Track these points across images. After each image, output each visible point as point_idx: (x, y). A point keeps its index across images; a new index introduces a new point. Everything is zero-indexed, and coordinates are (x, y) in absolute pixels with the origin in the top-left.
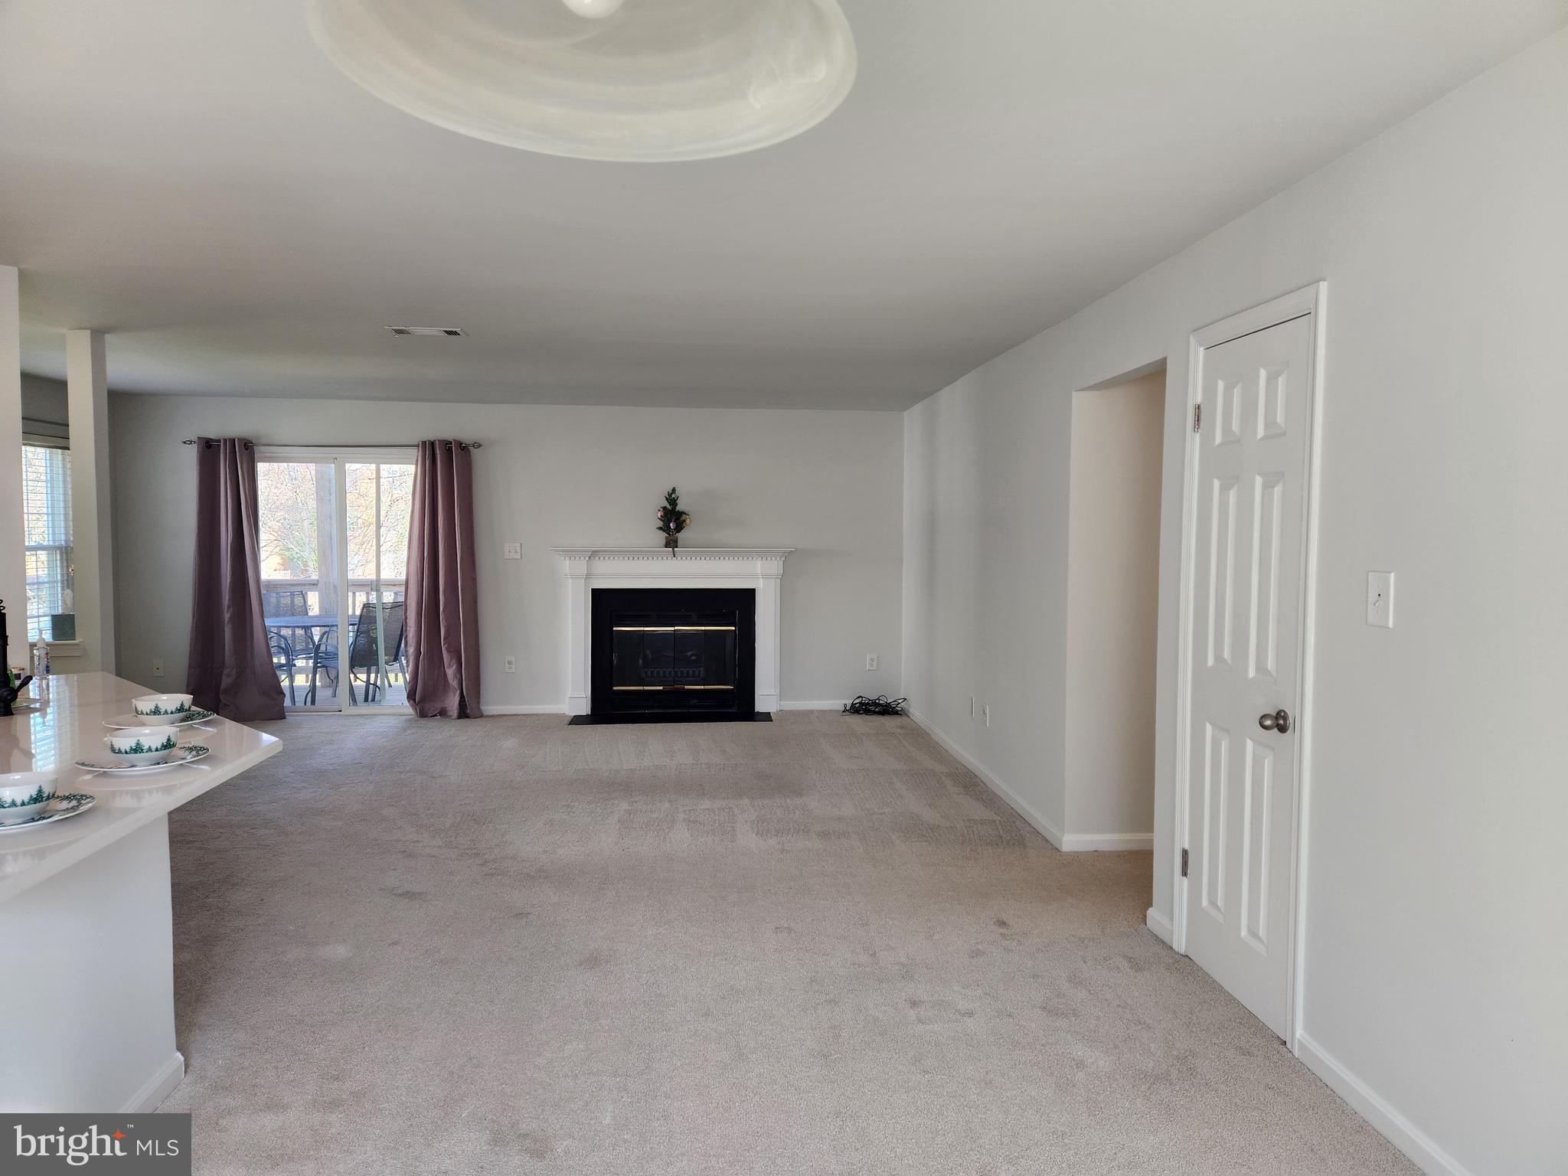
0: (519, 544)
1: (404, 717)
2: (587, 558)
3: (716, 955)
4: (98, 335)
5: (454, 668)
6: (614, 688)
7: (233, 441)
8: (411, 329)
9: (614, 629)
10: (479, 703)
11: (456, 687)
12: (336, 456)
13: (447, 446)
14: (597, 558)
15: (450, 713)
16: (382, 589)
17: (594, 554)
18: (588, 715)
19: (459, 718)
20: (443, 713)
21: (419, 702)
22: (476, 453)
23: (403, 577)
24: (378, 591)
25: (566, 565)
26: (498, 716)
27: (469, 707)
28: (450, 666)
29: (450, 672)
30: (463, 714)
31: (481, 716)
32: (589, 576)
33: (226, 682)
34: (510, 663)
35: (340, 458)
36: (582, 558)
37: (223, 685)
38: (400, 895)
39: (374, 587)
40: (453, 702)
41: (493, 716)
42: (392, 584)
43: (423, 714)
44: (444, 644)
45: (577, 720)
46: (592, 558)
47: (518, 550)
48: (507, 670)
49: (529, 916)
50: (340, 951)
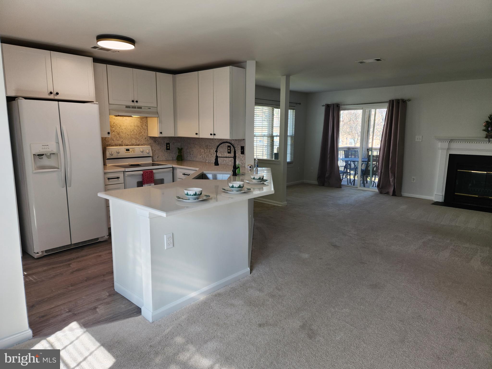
0: (422, 136)
1: (376, 193)
2: (449, 142)
3: (423, 302)
4: (288, 77)
5: (393, 178)
6: (456, 194)
7: (334, 104)
8: (364, 61)
9: (458, 170)
10: (401, 192)
11: (393, 185)
12: (362, 107)
13: (398, 101)
14: (453, 142)
15: (390, 194)
16: (373, 150)
17: (451, 141)
18: (442, 202)
19: (392, 196)
20: (387, 193)
21: (381, 188)
22: (409, 103)
23: (379, 147)
24: (372, 151)
25: (440, 145)
26: (407, 197)
27: (396, 192)
28: (391, 178)
29: (391, 180)
30: (394, 194)
31: (401, 196)
32: (448, 149)
33: (327, 175)
34: (413, 179)
35: (364, 108)
36: (446, 142)
37: (326, 176)
38: (333, 245)
39: (371, 150)
40: (391, 190)
41: (405, 197)
42: (376, 149)
43: (381, 193)
44: (390, 170)
45: (437, 203)
46: (451, 142)
47: (421, 138)
48: (412, 182)
49: (366, 264)
50: (306, 256)
